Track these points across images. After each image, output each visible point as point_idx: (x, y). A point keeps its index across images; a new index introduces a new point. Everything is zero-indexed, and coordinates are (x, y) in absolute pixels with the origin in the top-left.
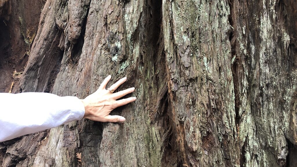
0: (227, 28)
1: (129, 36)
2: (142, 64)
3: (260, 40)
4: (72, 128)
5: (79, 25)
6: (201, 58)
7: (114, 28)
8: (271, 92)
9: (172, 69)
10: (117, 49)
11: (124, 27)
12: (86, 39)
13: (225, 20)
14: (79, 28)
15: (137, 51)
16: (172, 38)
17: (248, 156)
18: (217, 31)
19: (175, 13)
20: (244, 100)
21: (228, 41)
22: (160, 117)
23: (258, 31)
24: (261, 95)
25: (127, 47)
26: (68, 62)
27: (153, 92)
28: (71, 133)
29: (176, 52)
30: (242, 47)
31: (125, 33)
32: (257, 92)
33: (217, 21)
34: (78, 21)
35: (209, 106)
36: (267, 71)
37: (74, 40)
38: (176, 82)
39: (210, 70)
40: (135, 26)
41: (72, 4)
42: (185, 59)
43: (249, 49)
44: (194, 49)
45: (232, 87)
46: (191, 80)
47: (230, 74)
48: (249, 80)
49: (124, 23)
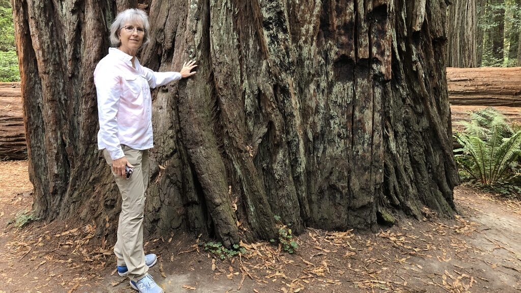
0: (236, 44)
1: (197, 47)
2: (202, 59)
3: (249, 48)
4: (173, 86)
5: (171, 42)
6: (224, 55)
7: (190, 44)
8: (254, 69)
9: (214, 59)
10: (191, 52)
11: (194, 43)
12: (175, 49)
13: (235, 40)
14: (171, 44)
15: (200, 53)
16: (213, 48)
17: (246, 96)
18: (232, 45)
19: (214, 38)
20: (245, 74)
21: (237, 49)
22: (210, 81)
23: (249, 45)
24: (250, 71)
25: (195, 51)
26: (165, 61)
27: (208, 71)
28: (172, 88)
29: (214, 53)
30: (244, 51)
31: (195, 45)
32: (249, 70)
33: (231, 41)
34: (170, 40)
35: (227, 73)
36: (252, 61)
37: (169, 50)
38: (215, 64)
39: (228, 59)
40: (199, 43)
41: (167, 31)
42: (217, 55)
43: (246, 52)
44: (221, 51)
45: (239, 67)
46: (220, 63)
47: (238, 62)
48: (246, 65)
49: (194, 41)
